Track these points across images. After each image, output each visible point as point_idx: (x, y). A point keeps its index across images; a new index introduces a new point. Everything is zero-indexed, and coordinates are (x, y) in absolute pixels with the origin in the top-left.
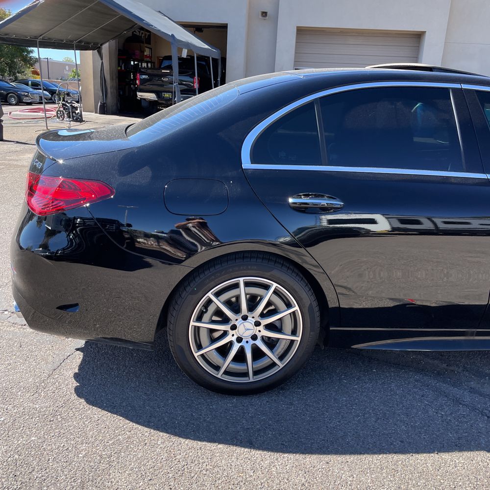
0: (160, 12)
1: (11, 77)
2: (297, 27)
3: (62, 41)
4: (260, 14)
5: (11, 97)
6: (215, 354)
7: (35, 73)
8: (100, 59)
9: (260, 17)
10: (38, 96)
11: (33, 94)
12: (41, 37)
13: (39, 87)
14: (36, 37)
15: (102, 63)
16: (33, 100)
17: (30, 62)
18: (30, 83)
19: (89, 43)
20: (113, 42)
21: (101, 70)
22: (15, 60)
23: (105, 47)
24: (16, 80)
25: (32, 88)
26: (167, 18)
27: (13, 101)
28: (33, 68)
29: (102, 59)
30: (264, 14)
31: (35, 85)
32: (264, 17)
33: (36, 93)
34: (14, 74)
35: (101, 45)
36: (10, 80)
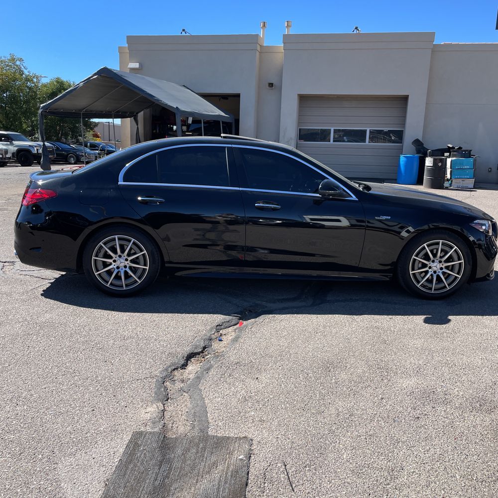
0: (184, 86)
1: (74, 140)
2: (298, 95)
3: (102, 112)
4: (267, 85)
5: (71, 157)
6: (105, 273)
7: (96, 136)
8: (136, 125)
9: (268, 87)
10: (94, 156)
11: (89, 154)
12: (84, 110)
13: (96, 148)
14: (81, 110)
15: (138, 128)
16: (90, 160)
17: (90, 127)
18: (89, 144)
19: (126, 112)
20: (148, 111)
21: (137, 134)
22: (77, 125)
23: (141, 115)
24: (78, 142)
25: (90, 149)
26: (190, 91)
27: (72, 160)
28: (94, 132)
29: (137, 125)
30: (271, 85)
31: (93, 147)
32: (270, 87)
33: (93, 154)
34: (76, 137)
35: (137, 113)
36: (72, 142)
